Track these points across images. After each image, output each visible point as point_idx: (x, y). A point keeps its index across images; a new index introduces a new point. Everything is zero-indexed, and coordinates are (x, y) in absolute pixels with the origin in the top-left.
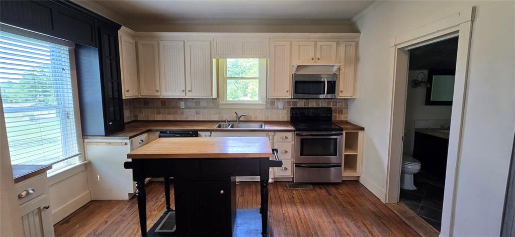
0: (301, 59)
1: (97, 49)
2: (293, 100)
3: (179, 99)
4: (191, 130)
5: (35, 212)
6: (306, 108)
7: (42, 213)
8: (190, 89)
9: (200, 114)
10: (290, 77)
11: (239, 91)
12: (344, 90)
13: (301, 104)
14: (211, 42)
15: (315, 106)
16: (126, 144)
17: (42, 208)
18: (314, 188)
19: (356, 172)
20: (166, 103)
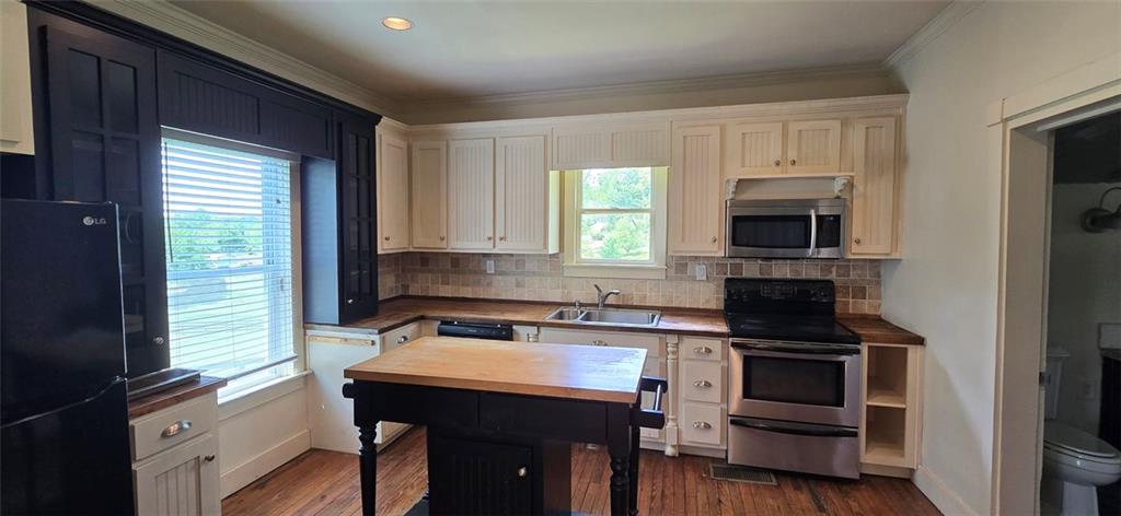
0: (747, 164)
1: (334, 162)
2: (731, 261)
3: (485, 255)
4: (499, 322)
5: (189, 467)
6: (766, 280)
7: (202, 469)
8: (502, 235)
9: (523, 286)
10: (720, 205)
11: (641, 232)
12: (865, 239)
13: (751, 270)
14: (545, 137)
15: (789, 276)
16: (373, 343)
17: (202, 458)
18: (779, 485)
19: (903, 456)
20: (461, 264)
